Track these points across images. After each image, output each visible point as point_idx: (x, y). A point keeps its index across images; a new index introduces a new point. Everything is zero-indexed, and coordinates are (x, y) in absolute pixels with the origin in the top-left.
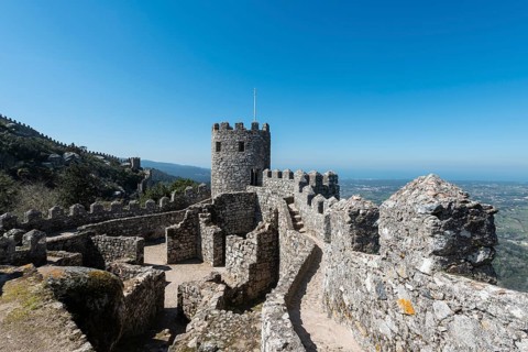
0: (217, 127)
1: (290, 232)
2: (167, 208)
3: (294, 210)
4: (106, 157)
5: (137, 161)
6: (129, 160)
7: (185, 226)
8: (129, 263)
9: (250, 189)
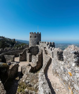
0: (30, 33)
1: (45, 55)
2: (20, 49)
3: (46, 50)
4: (9, 39)
5: (15, 39)
6: (13, 39)
7: (23, 53)
8: (11, 61)
9: (37, 45)
